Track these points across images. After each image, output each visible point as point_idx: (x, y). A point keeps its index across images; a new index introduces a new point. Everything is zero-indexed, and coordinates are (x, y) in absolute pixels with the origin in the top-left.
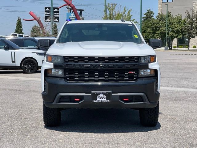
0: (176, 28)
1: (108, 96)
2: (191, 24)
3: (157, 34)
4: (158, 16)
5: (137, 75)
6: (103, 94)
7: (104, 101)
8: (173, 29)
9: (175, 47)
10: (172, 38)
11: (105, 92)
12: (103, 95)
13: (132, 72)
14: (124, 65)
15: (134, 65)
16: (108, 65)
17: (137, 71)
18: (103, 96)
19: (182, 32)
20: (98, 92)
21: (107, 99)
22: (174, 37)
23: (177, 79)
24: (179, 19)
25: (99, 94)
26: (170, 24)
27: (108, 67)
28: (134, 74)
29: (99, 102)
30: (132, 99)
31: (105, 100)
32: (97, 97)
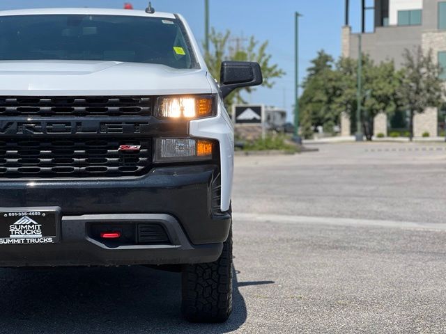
0: (381, 89)
1: (46, 223)
2: (416, 81)
3: (338, 105)
4: (340, 62)
5: (150, 155)
6: (31, 217)
7: (34, 241)
8: (374, 93)
9: (380, 136)
10: (373, 113)
11: (36, 210)
12: (31, 221)
13: (132, 147)
14: (103, 123)
15: (137, 123)
16: (50, 123)
17: (149, 141)
18: (31, 224)
19: (396, 100)
20: (12, 211)
21: (44, 235)
22: (378, 111)
23: (357, 199)
24: (389, 69)
25: (18, 218)
26: (368, 80)
27: (49, 130)
28: (137, 151)
29: (19, 244)
30: (130, 233)
31: (36, 237)
32: (12, 228)
